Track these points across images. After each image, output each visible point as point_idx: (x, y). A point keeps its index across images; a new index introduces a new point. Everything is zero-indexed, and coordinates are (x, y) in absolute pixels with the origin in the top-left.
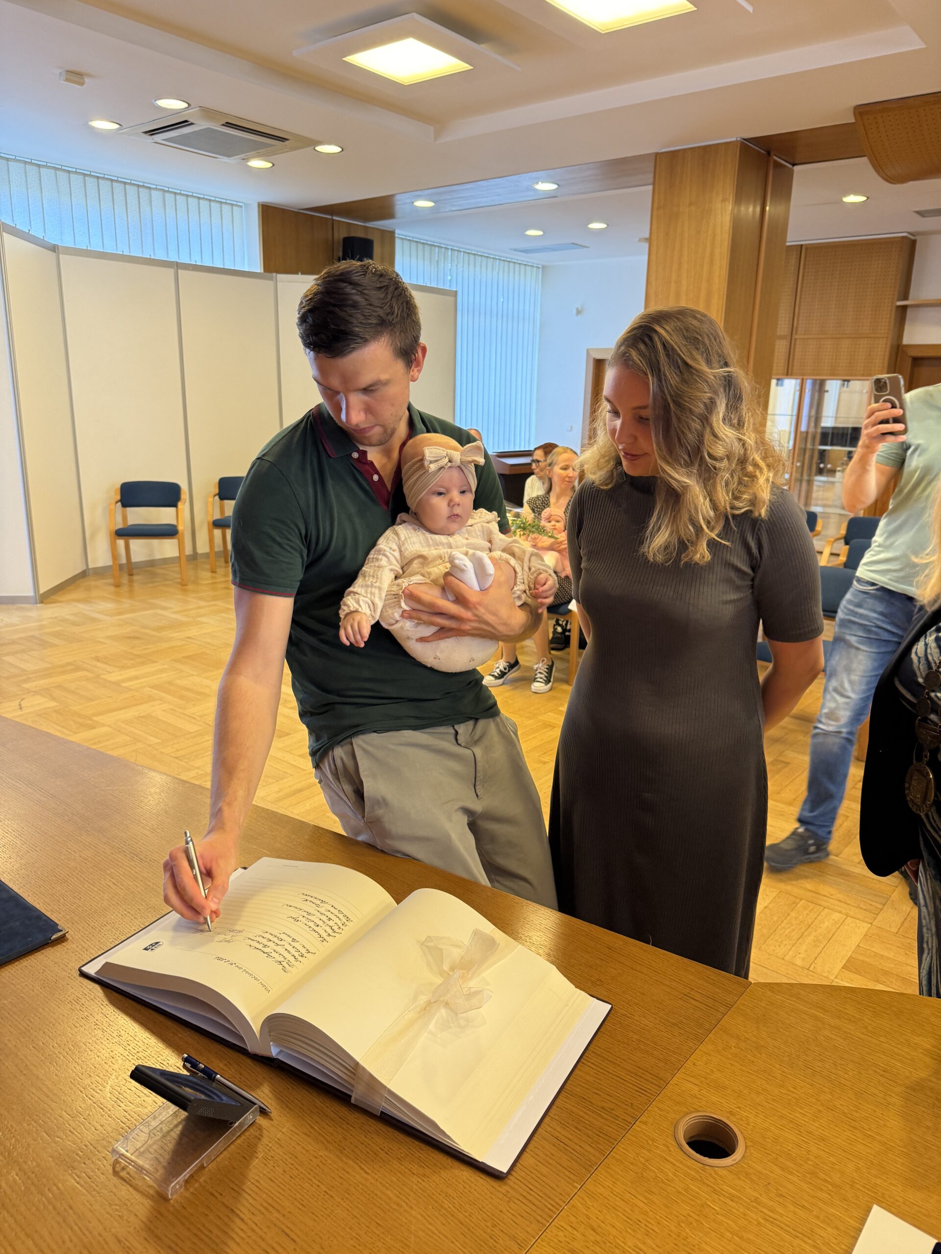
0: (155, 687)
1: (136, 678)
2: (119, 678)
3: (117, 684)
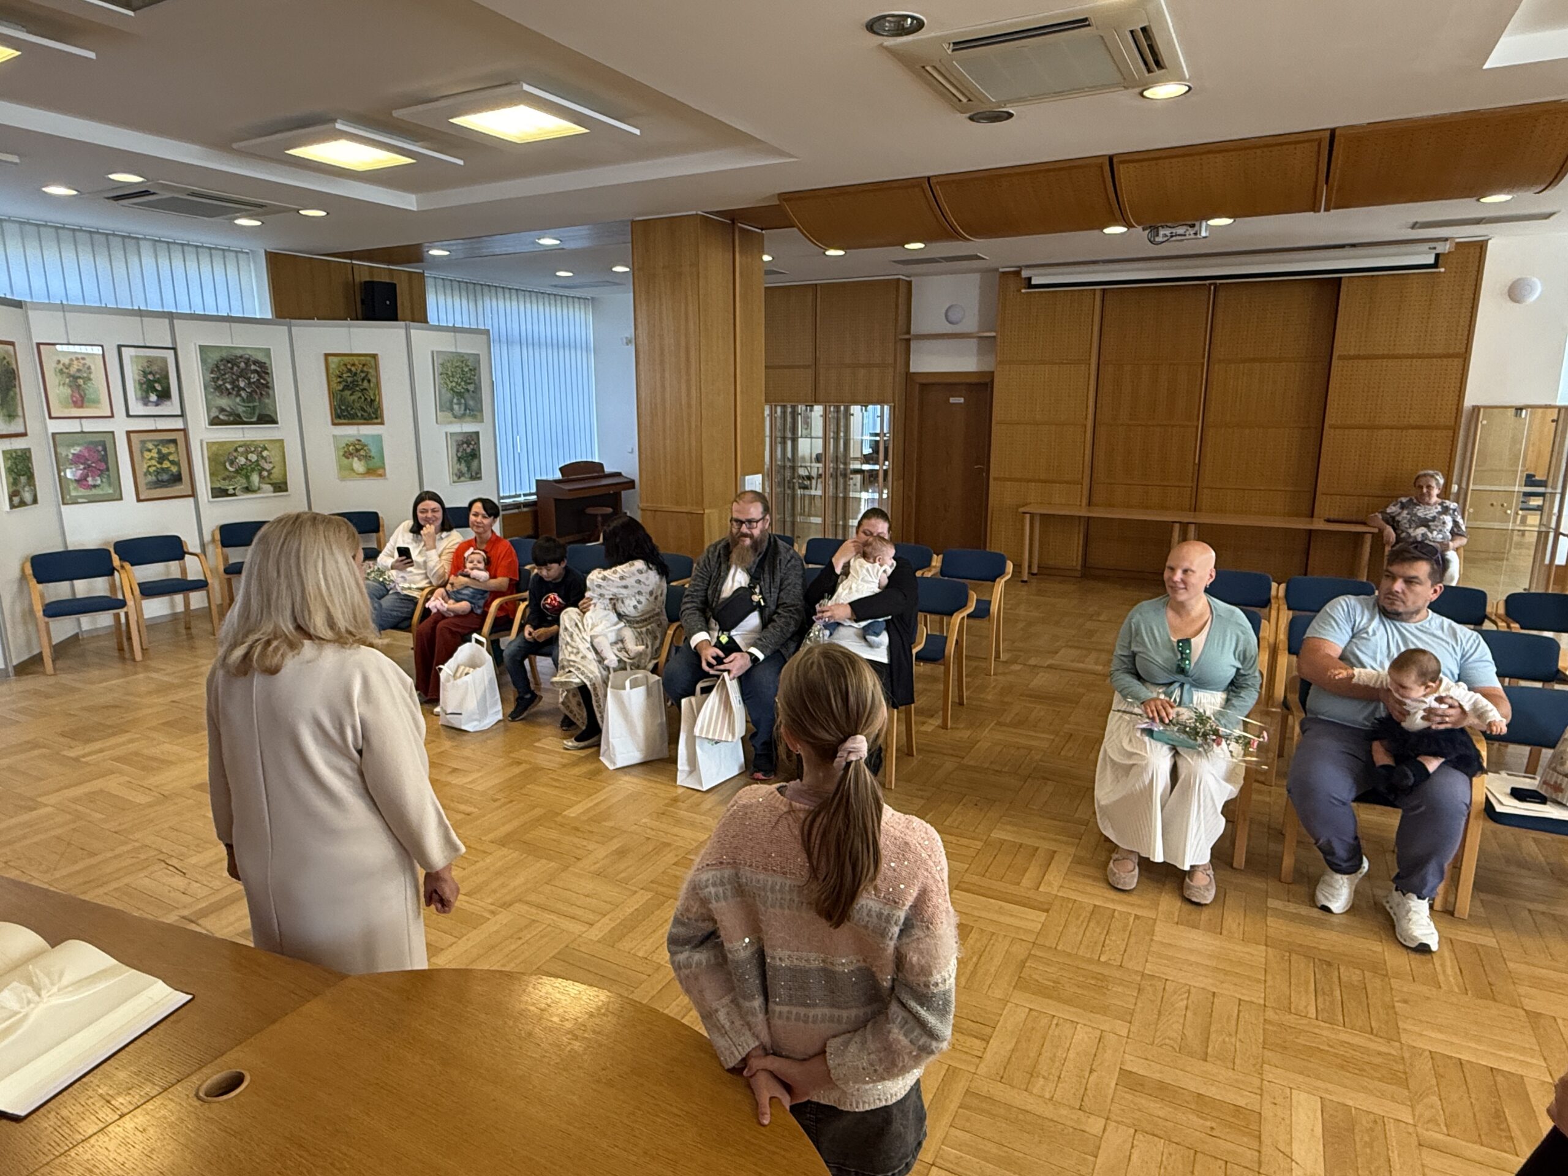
0: (118, 759)
1: (101, 751)
2: (82, 752)
3: (76, 759)
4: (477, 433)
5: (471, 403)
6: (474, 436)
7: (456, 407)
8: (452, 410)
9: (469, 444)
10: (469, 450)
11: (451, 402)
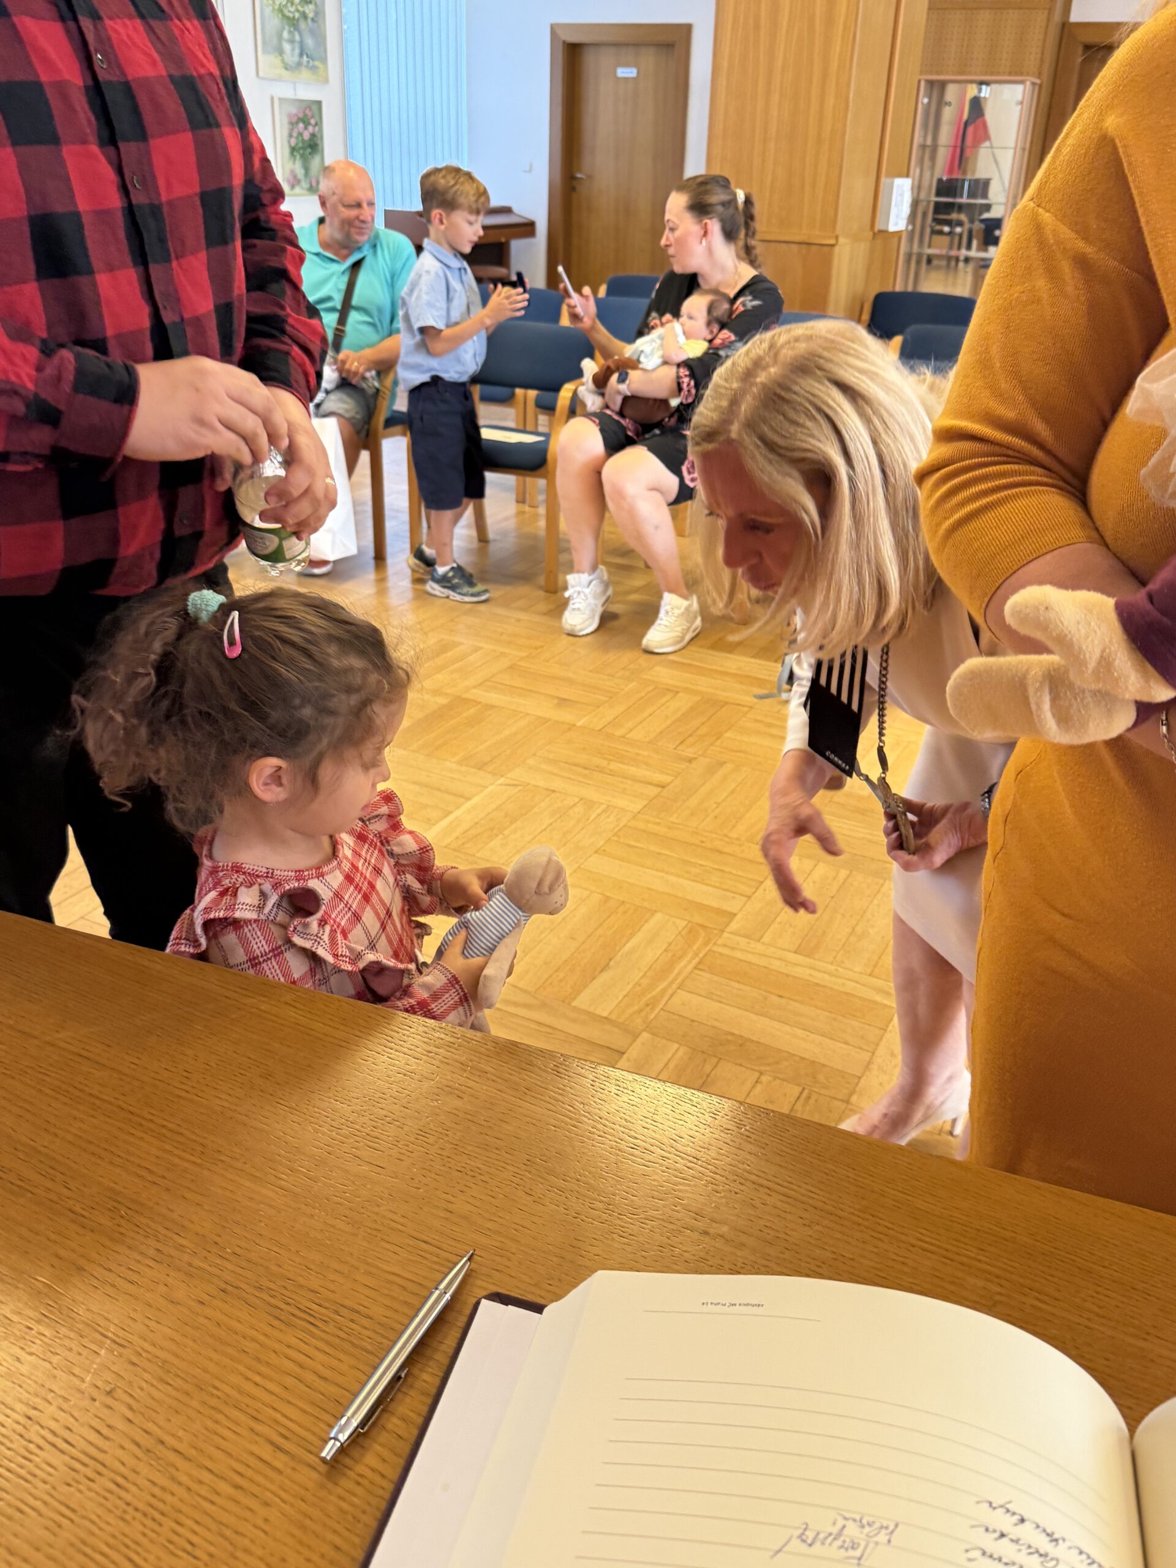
4: (319, 103)
5: (310, 42)
6: (315, 108)
7: (287, 47)
8: (281, 52)
9: (307, 124)
10: (306, 136)
11: (280, 37)
